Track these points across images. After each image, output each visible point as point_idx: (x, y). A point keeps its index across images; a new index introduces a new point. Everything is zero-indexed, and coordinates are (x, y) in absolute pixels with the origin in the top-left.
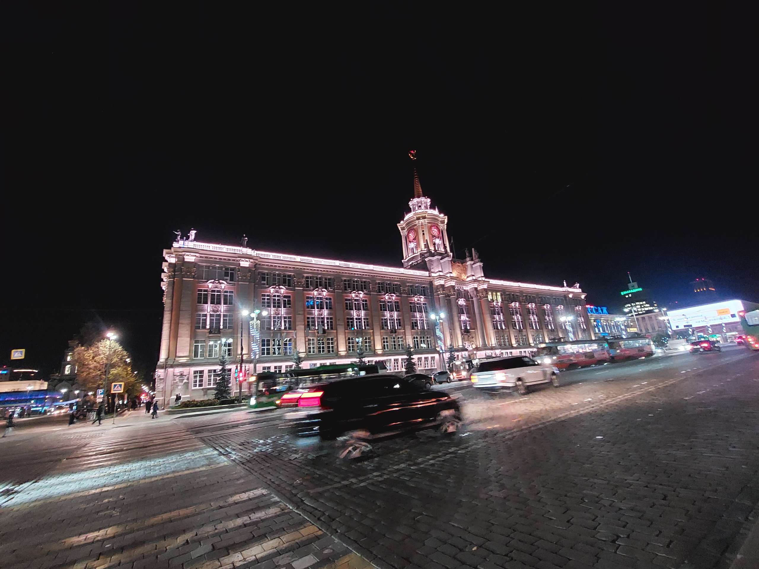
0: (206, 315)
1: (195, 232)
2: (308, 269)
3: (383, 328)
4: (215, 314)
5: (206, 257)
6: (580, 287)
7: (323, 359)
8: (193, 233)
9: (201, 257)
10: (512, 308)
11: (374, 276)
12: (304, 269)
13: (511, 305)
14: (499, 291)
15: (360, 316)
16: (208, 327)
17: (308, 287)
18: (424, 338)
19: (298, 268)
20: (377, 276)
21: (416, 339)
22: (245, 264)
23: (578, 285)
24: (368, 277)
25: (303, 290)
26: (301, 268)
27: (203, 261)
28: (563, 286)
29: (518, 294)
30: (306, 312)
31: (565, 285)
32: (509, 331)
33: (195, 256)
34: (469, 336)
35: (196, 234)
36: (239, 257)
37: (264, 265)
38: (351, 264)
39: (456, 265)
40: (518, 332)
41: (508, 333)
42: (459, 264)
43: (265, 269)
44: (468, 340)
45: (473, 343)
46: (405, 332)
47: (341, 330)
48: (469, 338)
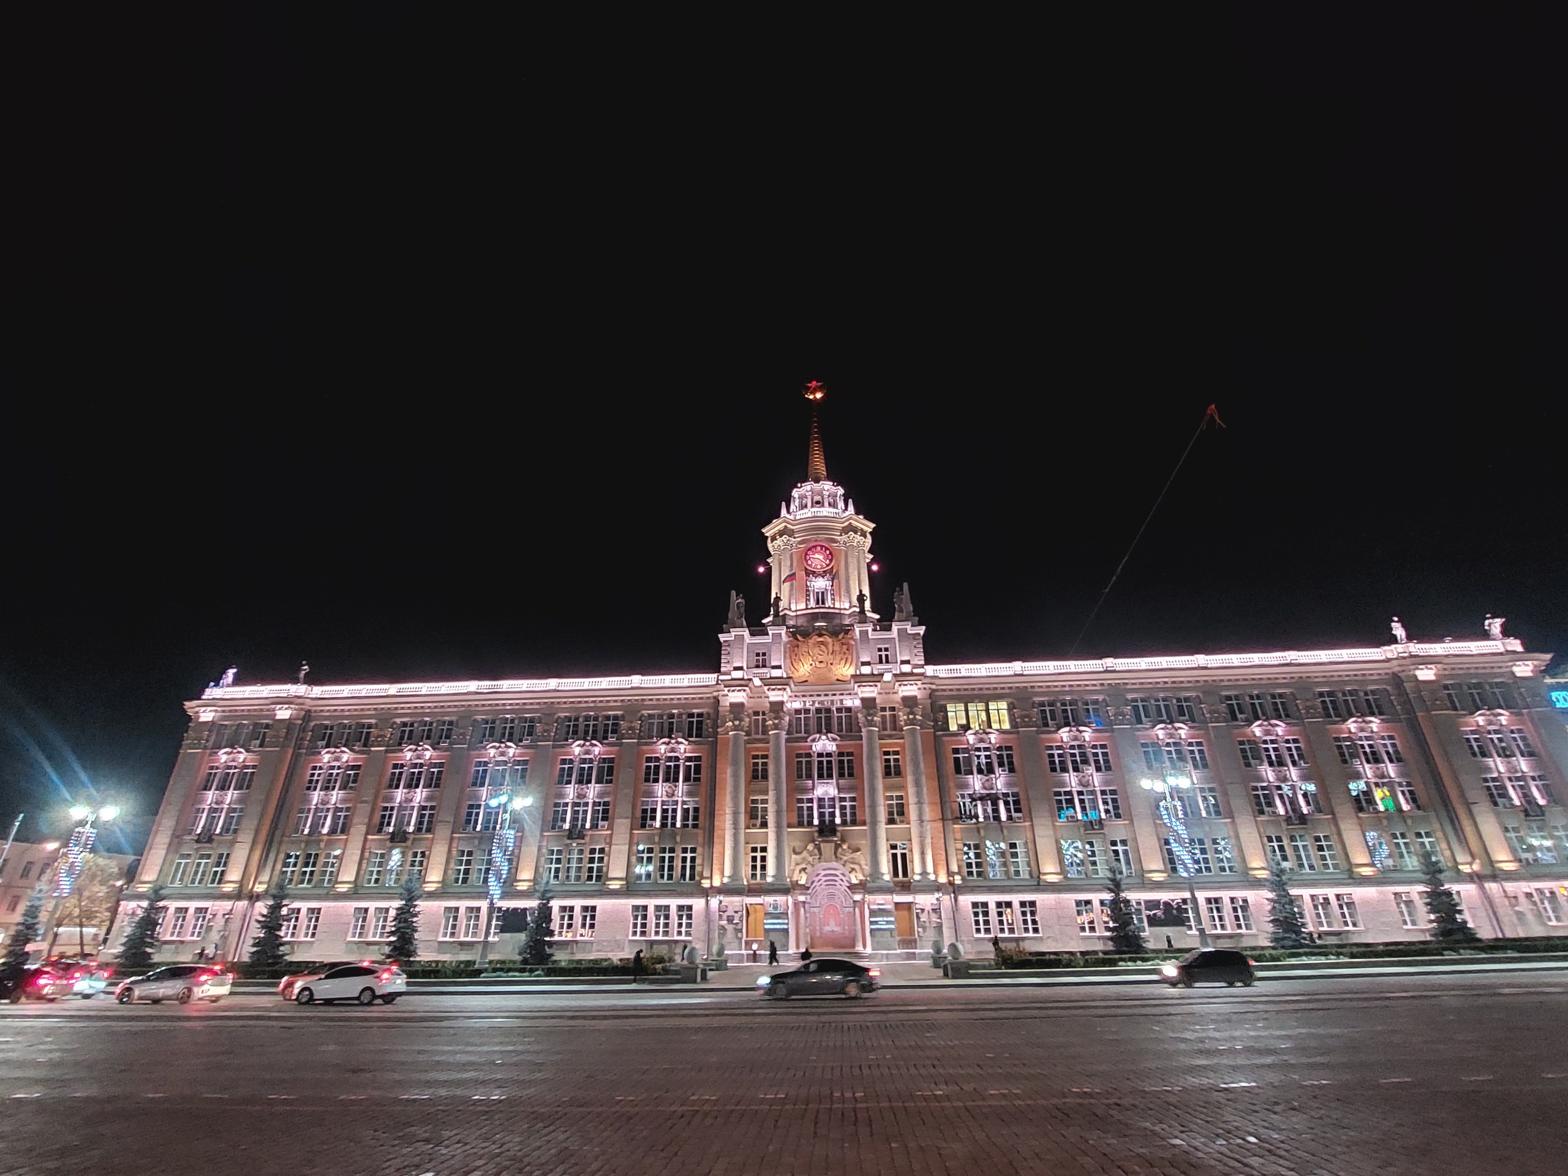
1: (235, 670)
2: (402, 708)
5: (230, 711)
8: (231, 672)
9: (223, 711)
10: (1059, 748)
12: (396, 708)
13: (1057, 736)
14: (998, 697)
19: (382, 709)
22: (283, 714)
23: (1495, 625)
25: (386, 751)
26: (389, 709)
27: (223, 719)
29: (1101, 698)
30: (381, 798)
31: (1398, 630)
32: (1032, 826)
33: (216, 711)
34: (837, 846)
36: (273, 704)
37: (322, 711)
38: (506, 685)
39: (811, 641)
40: (1082, 829)
41: (1029, 835)
42: (821, 639)
43: (326, 718)
44: (836, 857)
45: (853, 866)
46: (611, 835)
47: (443, 832)
48: (840, 850)
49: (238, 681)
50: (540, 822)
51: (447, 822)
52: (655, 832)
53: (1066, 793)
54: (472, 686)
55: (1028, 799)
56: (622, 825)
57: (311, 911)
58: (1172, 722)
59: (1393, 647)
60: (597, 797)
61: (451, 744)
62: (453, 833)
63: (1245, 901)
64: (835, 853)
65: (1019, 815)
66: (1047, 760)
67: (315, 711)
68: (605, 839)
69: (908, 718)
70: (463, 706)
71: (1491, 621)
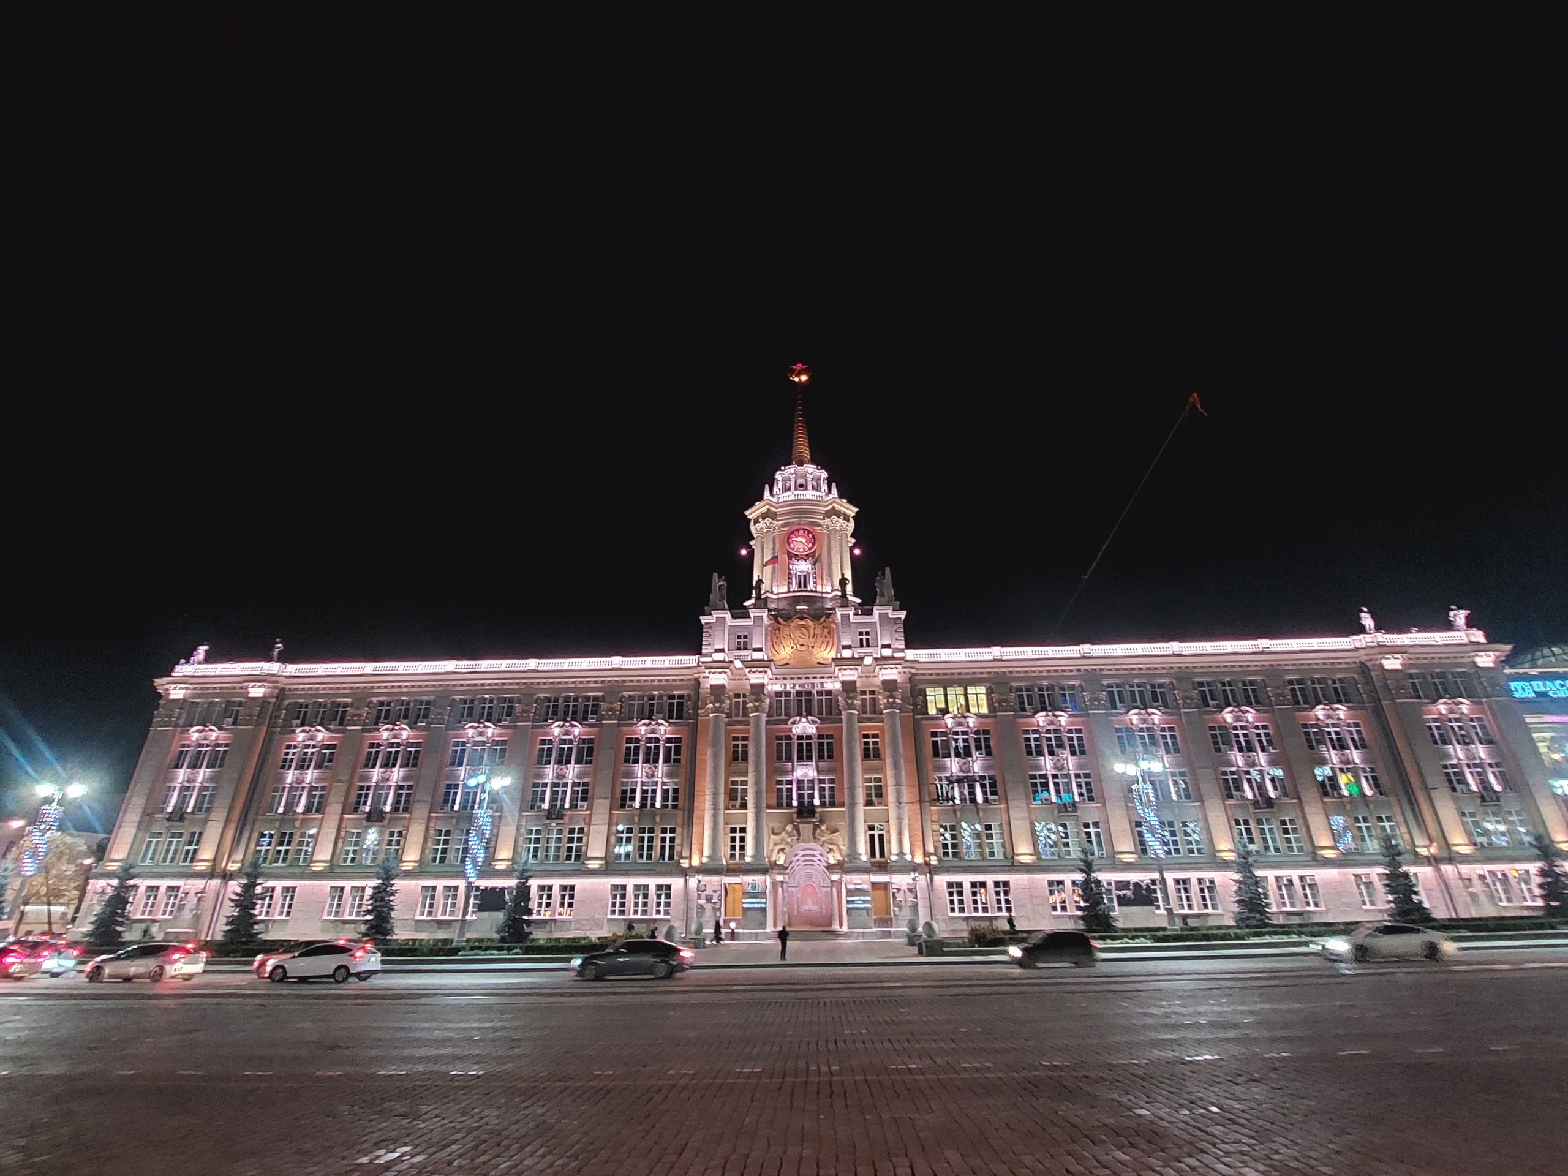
1: (206, 648)
2: (379, 687)
8: (202, 650)
9: (195, 689)
10: (1035, 732)
12: (372, 688)
13: (1034, 720)
14: (976, 682)
19: (358, 688)
22: (257, 692)
23: (1459, 617)
25: (363, 731)
26: (365, 687)
29: (1077, 683)
30: (357, 777)
33: (187, 688)
34: (816, 827)
35: (206, 651)
36: (245, 681)
37: (296, 689)
38: (484, 664)
39: (792, 624)
40: (1056, 812)
41: (1004, 816)
42: (803, 623)
43: (301, 696)
44: (815, 838)
45: (831, 847)
46: (590, 816)
47: (420, 811)
48: (818, 831)
49: (209, 659)
50: (519, 803)
51: (424, 801)
52: (635, 812)
53: (1041, 776)
54: (450, 665)
55: (1004, 783)
56: (602, 805)
57: (286, 889)
58: (1145, 708)
59: (1362, 636)
60: (577, 778)
61: (429, 724)
62: (430, 812)
63: (1212, 882)
64: (814, 834)
65: (996, 797)
66: (1024, 744)
67: (290, 690)
68: (584, 820)
69: (888, 702)
70: (441, 686)
71: (1456, 612)
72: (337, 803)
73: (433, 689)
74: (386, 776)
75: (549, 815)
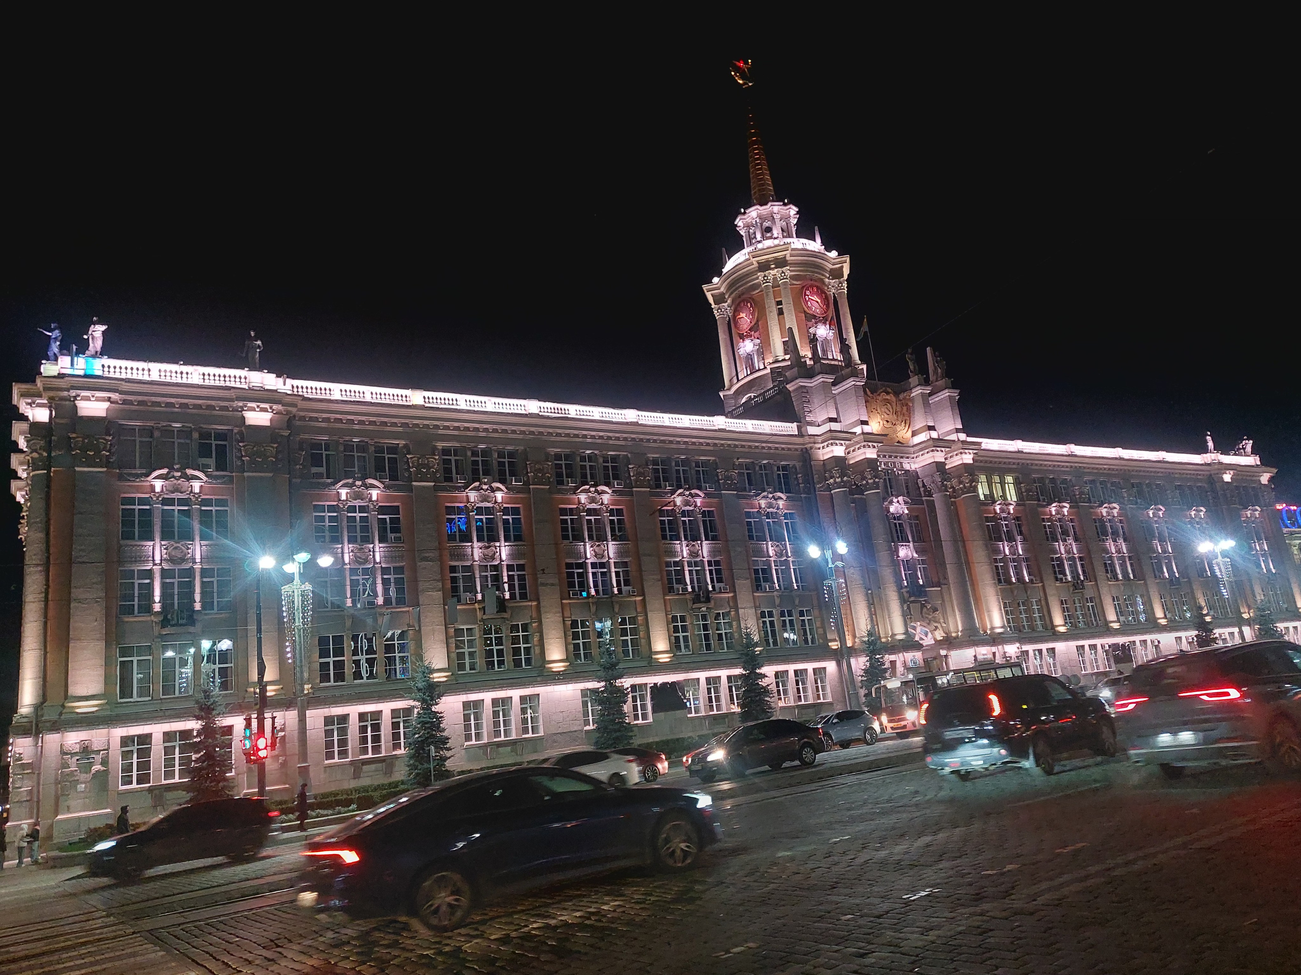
0: (151, 571)
3: (671, 590)
4: (177, 567)
5: (141, 403)
6: (1254, 452)
7: (502, 687)
8: (98, 331)
9: (125, 402)
11: (641, 440)
12: (437, 427)
13: (1049, 510)
14: (1009, 471)
15: (603, 556)
16: (157, 607)
17: (450, 479)
18: (790, 615)
19: (417, 425)
20: (648, 440)
21: (767, 620)
22: (258, 418)
23: (1250, 445)
24: (623, 443)
25: (436, 489)
26: (426, 426)
27: (132, 415)
28: (1205, 450)
30: (446, 553)
31: (1211, 444)
32: (1043, 586)
33: (109, 399)
34: (923, 606)
35: (105, 333)
36: (239, 399)
37: (316, 419)
38: (574, 410)
40: (1071, 589)
41: (1042, 594)
42: (888, 397)
44: (922, 617)
45: (936, 625)
46: (735, 598)
47: (550, 598)
48: (925, 610)
51: (552, 585)
52: (775, 594)
53: (1057, 559)
54: (533, 406)
61: (527, 483)
62: (562, 599)
64: (921, 613)
67: (303, 418)
71: (1247, 441)
72: (433, 589)
73: (521, 436)
74: (489, 552)
75: (697, 599)
